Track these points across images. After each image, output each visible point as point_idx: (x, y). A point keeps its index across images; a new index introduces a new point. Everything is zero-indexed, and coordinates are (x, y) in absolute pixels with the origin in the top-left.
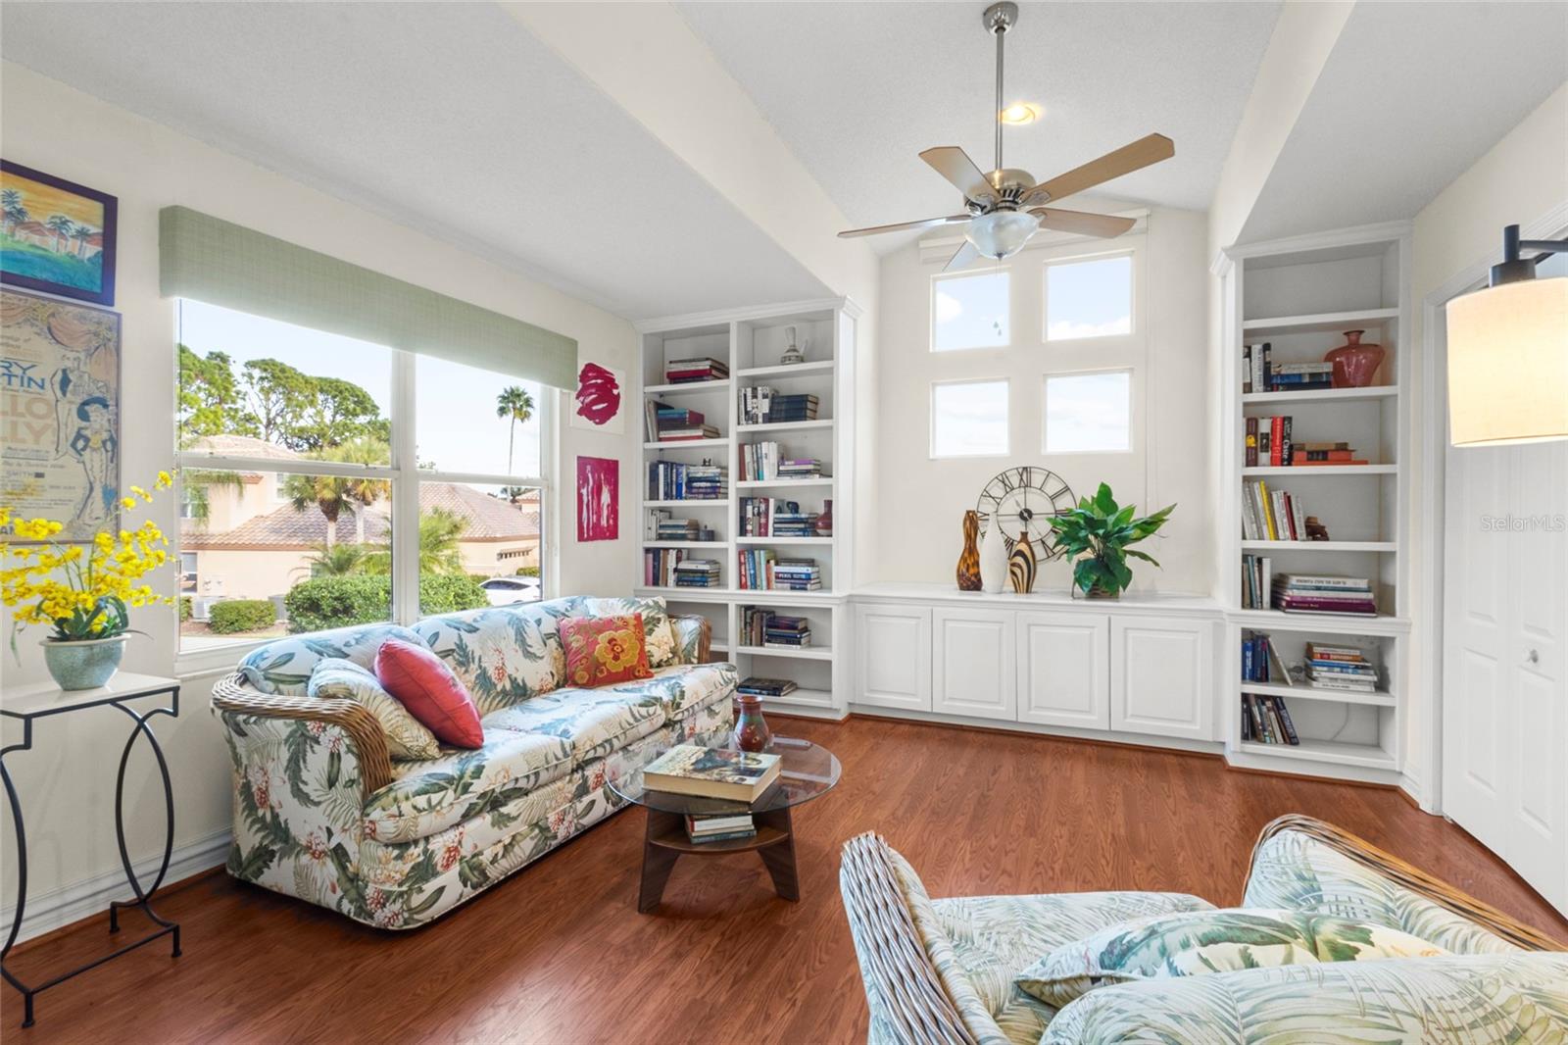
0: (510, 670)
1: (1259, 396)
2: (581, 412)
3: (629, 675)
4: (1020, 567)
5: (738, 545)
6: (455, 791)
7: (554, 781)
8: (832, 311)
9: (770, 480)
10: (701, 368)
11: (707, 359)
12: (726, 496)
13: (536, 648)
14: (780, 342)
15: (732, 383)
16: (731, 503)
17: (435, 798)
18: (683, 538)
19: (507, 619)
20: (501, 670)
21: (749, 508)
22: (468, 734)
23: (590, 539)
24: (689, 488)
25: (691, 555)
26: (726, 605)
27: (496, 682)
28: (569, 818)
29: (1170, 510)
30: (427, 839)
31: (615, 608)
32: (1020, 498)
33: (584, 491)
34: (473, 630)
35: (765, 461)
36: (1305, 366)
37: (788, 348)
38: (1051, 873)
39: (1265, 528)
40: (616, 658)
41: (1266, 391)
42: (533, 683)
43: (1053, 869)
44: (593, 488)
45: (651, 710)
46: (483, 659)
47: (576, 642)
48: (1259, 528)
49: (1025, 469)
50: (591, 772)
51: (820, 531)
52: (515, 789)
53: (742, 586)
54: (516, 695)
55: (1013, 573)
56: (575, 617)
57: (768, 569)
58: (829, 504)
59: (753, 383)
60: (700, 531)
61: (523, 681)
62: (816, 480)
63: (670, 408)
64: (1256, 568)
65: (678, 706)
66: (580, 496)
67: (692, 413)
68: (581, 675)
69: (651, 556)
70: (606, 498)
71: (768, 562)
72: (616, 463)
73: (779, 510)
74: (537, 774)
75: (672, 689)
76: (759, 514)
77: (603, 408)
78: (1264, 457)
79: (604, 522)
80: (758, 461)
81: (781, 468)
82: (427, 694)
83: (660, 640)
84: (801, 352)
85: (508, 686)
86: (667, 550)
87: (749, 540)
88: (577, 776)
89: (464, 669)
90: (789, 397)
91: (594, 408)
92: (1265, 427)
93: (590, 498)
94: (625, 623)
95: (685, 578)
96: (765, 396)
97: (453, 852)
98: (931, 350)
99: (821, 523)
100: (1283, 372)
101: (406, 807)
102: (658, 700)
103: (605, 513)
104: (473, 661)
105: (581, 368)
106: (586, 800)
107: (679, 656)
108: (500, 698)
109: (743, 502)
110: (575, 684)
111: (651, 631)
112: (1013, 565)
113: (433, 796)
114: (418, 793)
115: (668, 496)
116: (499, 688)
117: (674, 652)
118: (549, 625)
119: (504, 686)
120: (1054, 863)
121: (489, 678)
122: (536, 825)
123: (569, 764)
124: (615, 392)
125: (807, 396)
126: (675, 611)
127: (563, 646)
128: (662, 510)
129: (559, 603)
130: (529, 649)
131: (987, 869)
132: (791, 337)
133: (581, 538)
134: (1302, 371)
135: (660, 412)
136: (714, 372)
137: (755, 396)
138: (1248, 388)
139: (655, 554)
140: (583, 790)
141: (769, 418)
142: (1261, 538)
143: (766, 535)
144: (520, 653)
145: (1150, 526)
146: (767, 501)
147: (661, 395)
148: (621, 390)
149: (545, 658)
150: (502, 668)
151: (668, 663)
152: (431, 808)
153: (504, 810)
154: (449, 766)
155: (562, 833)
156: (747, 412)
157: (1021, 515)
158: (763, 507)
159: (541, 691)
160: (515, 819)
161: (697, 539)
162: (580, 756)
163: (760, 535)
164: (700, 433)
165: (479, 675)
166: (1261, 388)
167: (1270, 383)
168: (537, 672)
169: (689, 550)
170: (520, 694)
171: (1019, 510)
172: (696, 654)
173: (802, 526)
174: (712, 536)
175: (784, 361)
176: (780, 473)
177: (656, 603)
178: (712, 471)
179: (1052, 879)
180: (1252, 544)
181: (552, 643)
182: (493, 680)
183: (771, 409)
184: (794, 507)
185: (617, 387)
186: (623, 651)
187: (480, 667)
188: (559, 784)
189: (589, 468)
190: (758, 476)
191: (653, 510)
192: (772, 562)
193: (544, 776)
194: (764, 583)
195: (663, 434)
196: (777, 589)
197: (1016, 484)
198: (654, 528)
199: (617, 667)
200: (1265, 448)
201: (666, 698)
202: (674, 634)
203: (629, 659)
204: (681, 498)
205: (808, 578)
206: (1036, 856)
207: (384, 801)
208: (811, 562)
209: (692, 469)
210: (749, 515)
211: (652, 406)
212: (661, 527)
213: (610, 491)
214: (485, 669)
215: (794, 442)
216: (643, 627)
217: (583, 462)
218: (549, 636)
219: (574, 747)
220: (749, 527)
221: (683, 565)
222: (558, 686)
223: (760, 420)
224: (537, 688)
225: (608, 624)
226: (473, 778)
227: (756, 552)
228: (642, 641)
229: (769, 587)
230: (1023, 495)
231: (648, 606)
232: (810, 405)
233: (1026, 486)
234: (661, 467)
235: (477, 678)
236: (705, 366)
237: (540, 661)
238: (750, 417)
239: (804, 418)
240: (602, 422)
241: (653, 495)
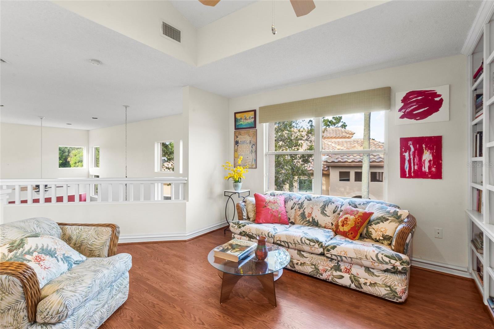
0: (313, 215)
2: (402, 117)
6: (238, 226)
13: (328, 212)
20: (310, 214)
27: (307, 217)
34: (309, 200)
40: (343, 226)
42: (322, 223)
46: (305, 209)
54: (313, 224)
61: (317, 221)
72: (440, 137)
77: (426, 110)
85: (311, 220)
89: (299, 210)
91: (416, 112)
104: (302, 209)
108: (307, 222)
116: (307, 219)
119: (309, 219)
121: (305, 215)
124: (438, 99)
130: (324, 211)
133: (403, 177)
144: (320, 212)
148: (443, 97)
149: (330, 217)
150: (311, 214)
159: (325, 227)
165: (302, 213)
168: (325, 220)
170: (315, 224)
182: (306, 216)
185: (440, 96)
186: (346, 224)
187: (304, 211)
214: (305, 212)
217: (405, 140)
224: (323, 225)
235: (301, 213)
237: (327, 217)
240: (424, 117)
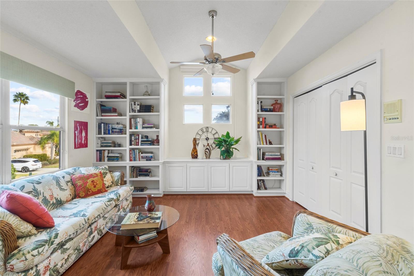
0: (55, 195)
1: (260, 113)
2: (75, 106)
3: (99, 192)
4: (207, 152)
5: (130, 148)
6: (48, 245)
7: (81, 233)
8: (159, 82)
9: (140, 129)
10: (117, 95)
11: (119, 92)
12: (126, 134)
13: (64, 186)
14: (143, 89)
15: (128, 100)
16: (128, 136)
17: (40, 250)
18: (110, 146)
19: (52, 178)
20: (52, 196)
21: (133, 137)
22: (48, 222)
23: (78, 148)
24: (112, 132)
25: (112, 152)
26: (126, 166)
27: (50, 201)
28: (87, 244)
29: (241, 138)
30: (36, 266)
31: (92, 170)
32: (206, 135)
33: (76, 132)
34: (39, 183)
35: (138, 124)
36: (268, 107)
37: (145, 91)
38: (229, 230)
39: (261, 142)
40: (95, 187)
41: (261, 112)
42: (64, 199)
43: (229, 229)
44: (79, 131)
45: (111, 202)
46: (44, 193)
47: (79, 183)
48: (260, 142)
49: (207, 127)
50: (93, 227)
51: (155, 144)
52: (70, 239)
53: (131, 160)
54: (58, 204)
55: (206, 154)
56: (77, 175)
57: (139, 155)
58: (158, 136)
59: (134, 101)
60: (115, 144)
61: (60, 199)
62: (154, 130)
63: (105, 106)
64: (259, 151)
65: (119, 200)
66: (75, 134)
67: (113, 108)
68: (82, 194)
69: (98, 152)
70: (84, 134)
71: (139, 153)
72: (87, 123)
73: (142, 138)
74: (77, 232)
75: (116, 195)
76: (136, 139)
77: (83, 105)
78: (261, 126)
79: (83, 142)
80: (136, 123)
81: (143, 126)
82: (30, 211)
83: (108, 179)
84: (149, 93)
85: (55, 201)
86: (105, 150)
87: (133, 147)
88: (89, 229)
89: (37, 198)
90: (146, 106)
91: (80, 105)
92: (261, 120)
93: (78, 134)
94: (96, 175)
95: (110, 159)
96: (138, 105)
97: (47, 268)
98: (183, 95)
99: (156, 141)
100: (264, 108)
101: (29, 256)
102: (113, 199)
103: (83, 139)
104: (41, 195)
105: (76, 91)
106: (92, 236)
107: (114, 183)
108: (52, 206)
109: (131, 136)
110: (80, 197)
111: (105, 177)
112: (206, 152)
113: (39, 249)
114: (33, 250)
115: (105, 133)
116: (51, 202)
117: (112, 182)
118: (68, 178)
119: (53, 202)
120: (229, 227)
121: (47, 199)
122: (76, 249)
123: (87, 225)
124: (87, 100)
125: (151, 105)
126: (112, 170)
127: (74, 185)
128: (102, 138)
129: (70, 170)
130: (62, 187)
131: (215, 232)
132: (146, 88)
133: (75, 148)
134: (268, 108)
135: (102, 107)
136: (121, 96)
137: (135, 104)
138: (258, 111)
139: (100, 152)
140: (91, 233)
141: (139, 111)
142: (261, 144)
143: (138, 145)
144: (59, 189)
145: (237, 141)
146: (138, 135)
147: (101, 102)
148: (89, 100)
149: (68, 190)
150: (52, 195)
151: (111, 186)
152: (39, 253)
153: (65, 247)
154: (43, 236)
155: (84, 249)
156: (132, 109)
157: (206, 139)
158: (137, 137)
159: (67, 201)
160: (69, 249)
161: (115, 147)
162: (90, 222)
163: (136, 145)
164: (117, 114)
165: (43, 199)
166: (260, 111)
167: (263, 110)
168: (65, 195)
169: (112, 150)
170: (59, 204)
171: (206, 138)
172: (120, 182)
173: (150, 142)
174: (120, 146)
175: (144, 95)
176: (143, 128)
177: (105, 168)
178: (120, 126)
179: (230, 231)
180: (259, 146)
181: (69, 184)
182: (49, 200)
183: (140, 108)
184: (147, 137)
185: (87, 98)
186: (97, 184)
187: (43, 196)
188: (83, 233)
189: (78, 124)
190: (136, 128)
191: (99, 138)
192: (140, 153)
193: (79, 232)
194: (138, 159)
195: (103, 114)
196: (142, 161)
197: (205, 131)
198: (99, 143)
199: (96, 190)
200: (261, 124)
201: (115, 198)
202: (112, 177)
203: (99, 187)
204: (110, 134)
205: (152, 157)
206: (224, 226)
207: (18, 256)
208: (152, 153)
209: (113, 125)
210: (133, 139)
211: (99, 105)
212: (102, 143)
213: (85, 132)
214: (45, 196)
215: (146, 118)
216: (103, 175)
217: (76, 122)
218: (68, 182)
219: (88, 219)
220: (133, 143)
221: (110, 155)
222: (73, 199)
223: (137, 112)
224: (65, 200)
225: (91, 176)
226: (54, 238)
227: (135, 150)
228: (103, 180)
229: (139, 160)
230: (207, 134)
231: (103, 169)
232: (152, 108)
233: (207, 132)
234: (102, 125)
235: (42, 200)
236: (119, 94)
237: (66, 191)
238: (133, 111)
239: (150, 112)
240: (83, 109)
241: (100, 133)
